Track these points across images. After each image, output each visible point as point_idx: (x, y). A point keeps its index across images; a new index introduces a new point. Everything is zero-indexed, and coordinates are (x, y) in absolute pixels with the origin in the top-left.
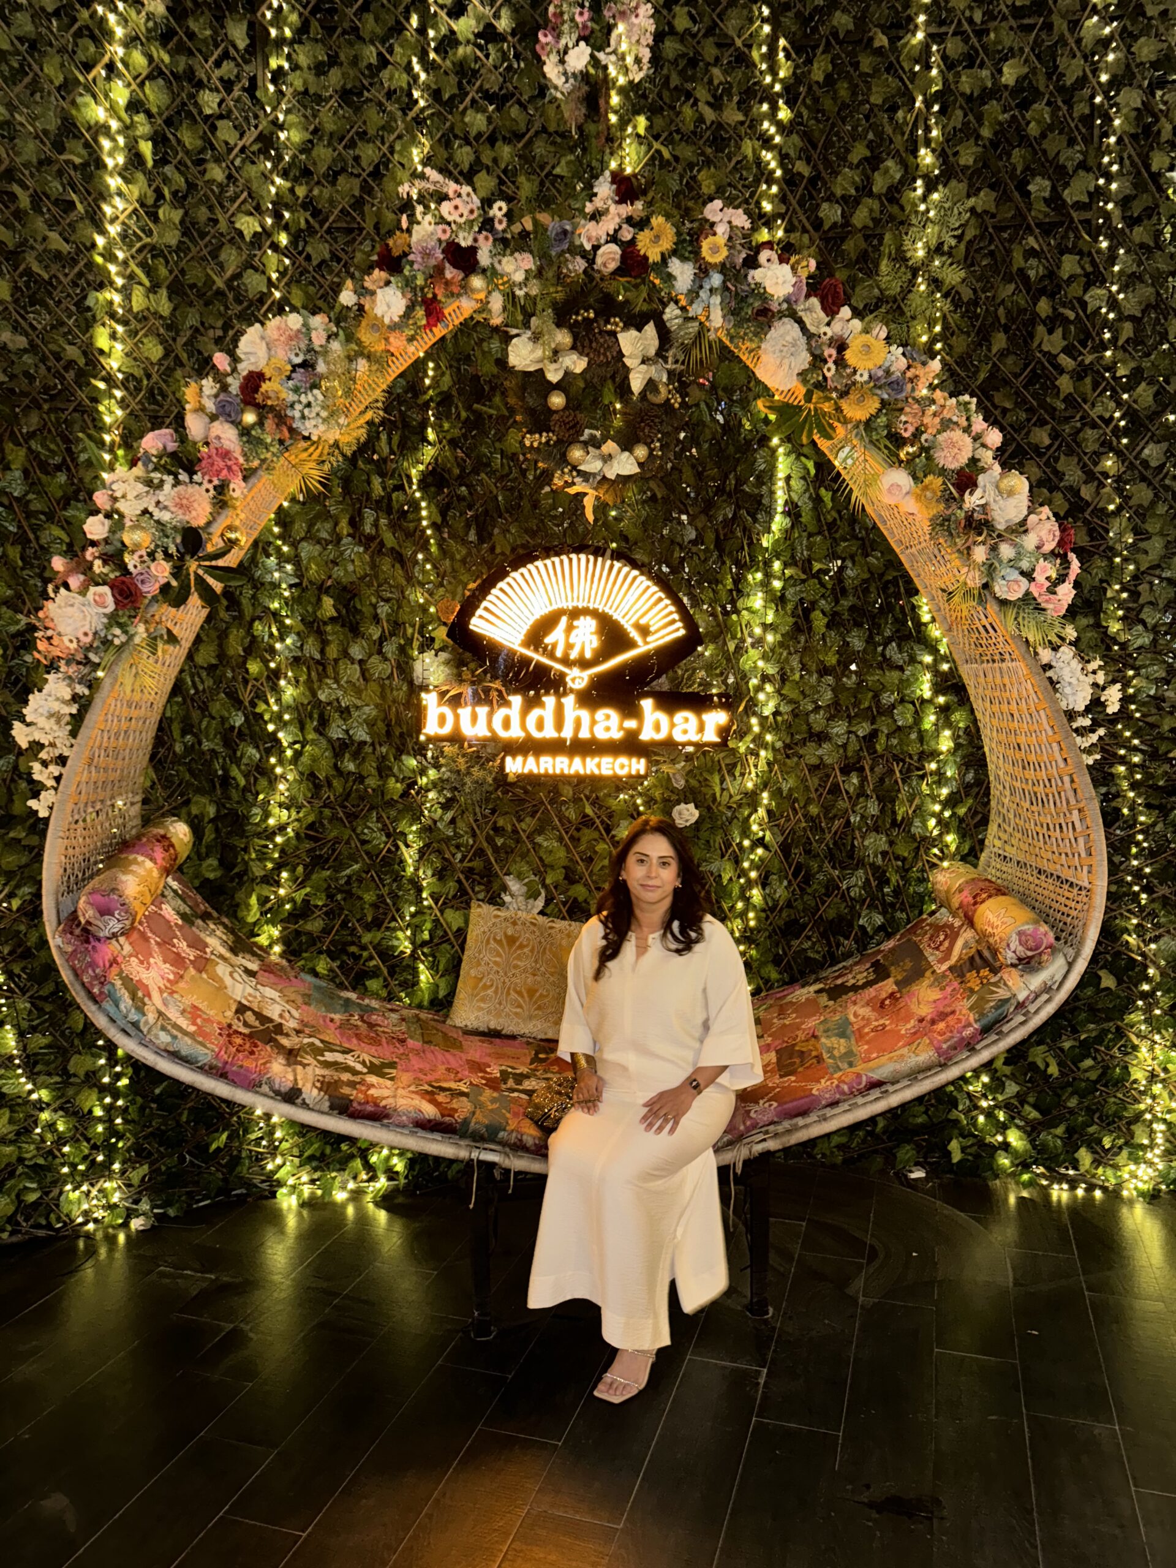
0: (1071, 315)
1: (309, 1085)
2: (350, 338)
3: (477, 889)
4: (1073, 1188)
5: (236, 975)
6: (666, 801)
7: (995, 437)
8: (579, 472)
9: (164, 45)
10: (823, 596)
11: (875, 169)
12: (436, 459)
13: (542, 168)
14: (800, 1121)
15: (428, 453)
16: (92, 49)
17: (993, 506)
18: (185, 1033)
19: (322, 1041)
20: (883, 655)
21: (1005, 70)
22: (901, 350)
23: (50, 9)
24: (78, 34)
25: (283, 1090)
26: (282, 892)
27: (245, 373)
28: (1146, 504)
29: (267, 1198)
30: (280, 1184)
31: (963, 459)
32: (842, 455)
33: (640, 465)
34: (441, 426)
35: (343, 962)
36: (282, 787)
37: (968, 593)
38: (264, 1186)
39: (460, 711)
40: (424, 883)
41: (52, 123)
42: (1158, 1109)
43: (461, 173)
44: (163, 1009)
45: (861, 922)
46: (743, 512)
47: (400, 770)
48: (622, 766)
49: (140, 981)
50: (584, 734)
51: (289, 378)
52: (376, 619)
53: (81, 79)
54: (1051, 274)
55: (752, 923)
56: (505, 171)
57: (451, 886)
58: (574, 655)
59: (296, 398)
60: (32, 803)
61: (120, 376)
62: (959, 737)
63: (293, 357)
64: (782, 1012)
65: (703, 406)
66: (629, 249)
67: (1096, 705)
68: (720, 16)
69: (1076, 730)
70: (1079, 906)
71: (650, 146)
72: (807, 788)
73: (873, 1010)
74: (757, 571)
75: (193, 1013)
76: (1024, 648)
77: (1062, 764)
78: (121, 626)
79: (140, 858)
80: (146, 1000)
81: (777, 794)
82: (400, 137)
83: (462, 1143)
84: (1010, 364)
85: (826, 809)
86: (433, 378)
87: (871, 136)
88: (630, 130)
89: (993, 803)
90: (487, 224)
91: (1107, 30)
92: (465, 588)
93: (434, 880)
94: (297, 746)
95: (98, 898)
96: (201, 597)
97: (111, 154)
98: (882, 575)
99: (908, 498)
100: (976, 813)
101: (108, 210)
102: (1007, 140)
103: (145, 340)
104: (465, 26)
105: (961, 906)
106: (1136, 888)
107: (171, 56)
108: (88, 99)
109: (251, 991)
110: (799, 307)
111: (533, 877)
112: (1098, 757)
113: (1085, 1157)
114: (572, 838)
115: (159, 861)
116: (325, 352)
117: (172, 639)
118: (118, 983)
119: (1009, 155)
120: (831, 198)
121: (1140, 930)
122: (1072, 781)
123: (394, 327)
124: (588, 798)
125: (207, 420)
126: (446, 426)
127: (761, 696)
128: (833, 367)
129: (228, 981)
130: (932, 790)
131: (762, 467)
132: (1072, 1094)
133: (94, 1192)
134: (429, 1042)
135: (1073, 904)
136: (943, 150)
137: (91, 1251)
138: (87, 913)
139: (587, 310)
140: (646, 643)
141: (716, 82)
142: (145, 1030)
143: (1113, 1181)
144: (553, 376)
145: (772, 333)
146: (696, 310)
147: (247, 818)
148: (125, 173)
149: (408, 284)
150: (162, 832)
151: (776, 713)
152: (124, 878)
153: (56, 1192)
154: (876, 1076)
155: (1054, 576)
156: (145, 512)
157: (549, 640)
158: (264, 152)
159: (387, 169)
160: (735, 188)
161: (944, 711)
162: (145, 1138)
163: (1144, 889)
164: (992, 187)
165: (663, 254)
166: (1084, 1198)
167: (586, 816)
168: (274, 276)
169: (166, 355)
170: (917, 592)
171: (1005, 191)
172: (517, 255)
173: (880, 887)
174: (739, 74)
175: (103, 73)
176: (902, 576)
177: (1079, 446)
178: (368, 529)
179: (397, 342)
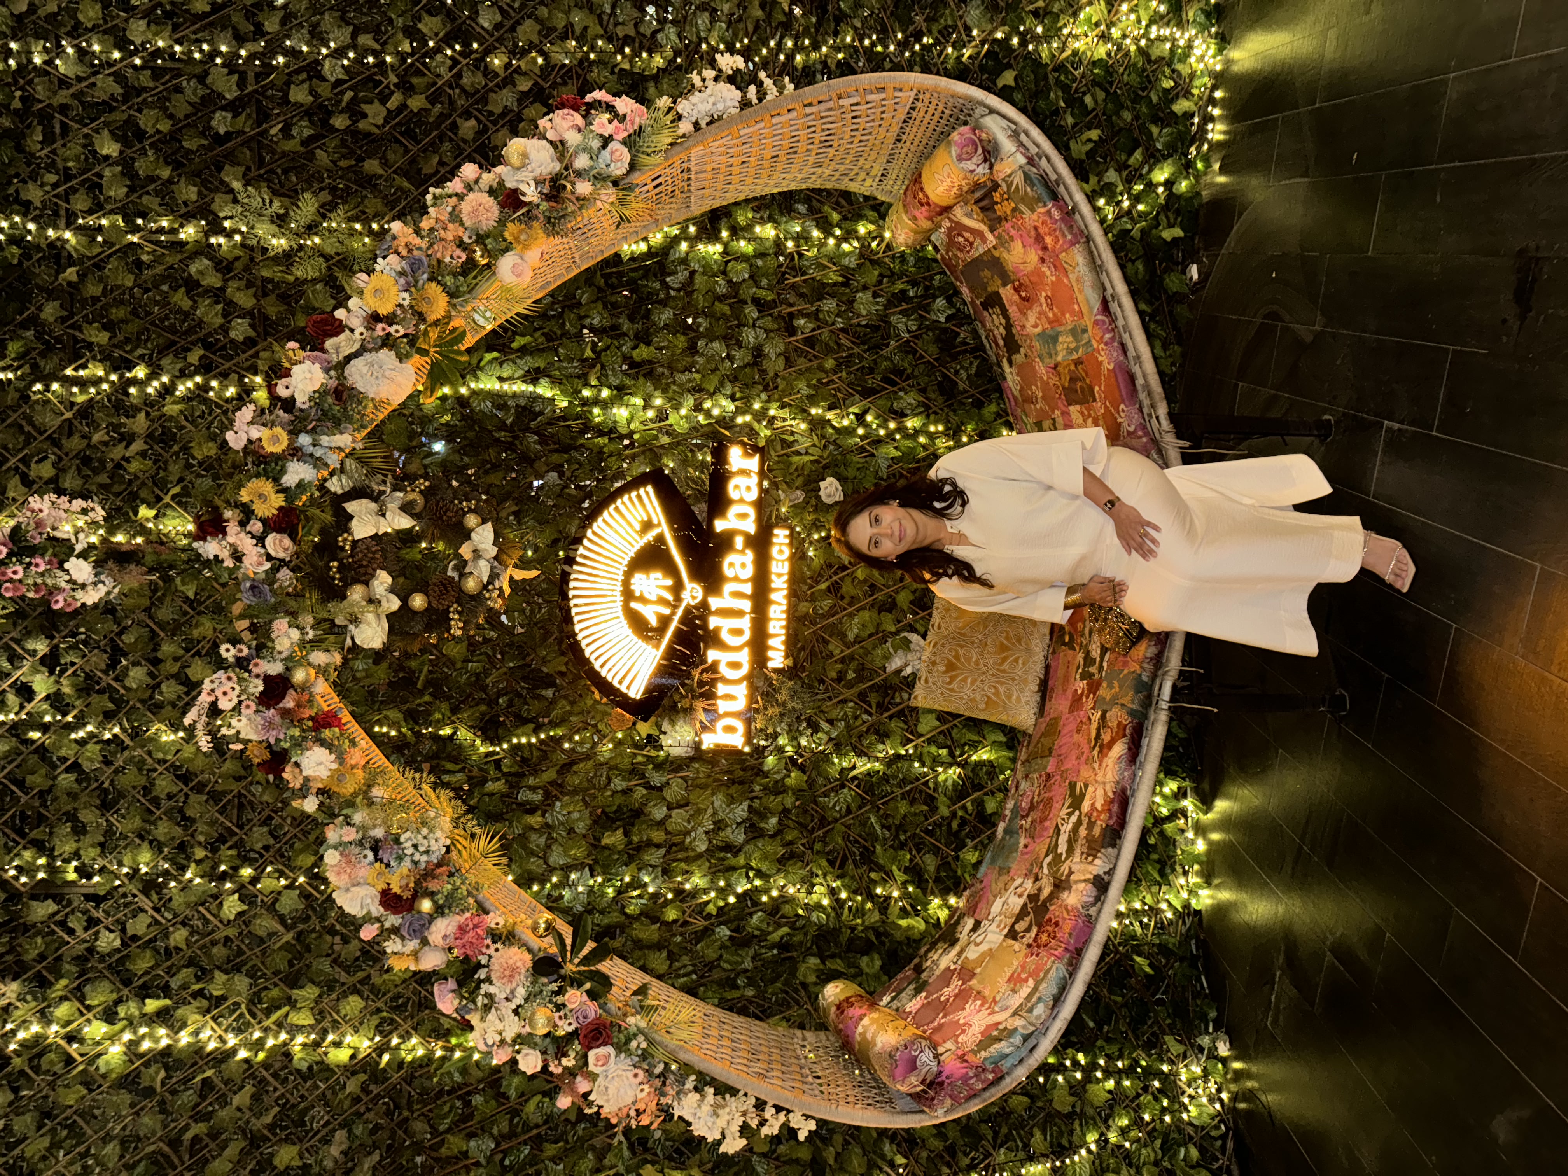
0: (349, 94)
1: (1091, 868)
2: (350, 804)
3: (898, 700)
4: (1212, 119)
5: (978, 940)
6: (816, 509)
7: (469, 170)
8: (490, 582)
9: (51, 984)
10: (619, 348)
11: (198, 284)
12: (471, 727)
13: (185, 613)
14: (1140, 381)
15: (464, 734)
16: (52, 1056)
17: (537, 173)
18: (1035, 989)
19: (1047, 855)
20: (679, 290)
21: (104, 152)
22: (380, 260)
23: (11, 1097)
24: (37, 1069)
25: (1094, 893)
26: (896, 894)
27: (381, 909)
28: (538, 27)
29: (1200, 920)
30: (1187, 906)
31: (490, 202)
32: (481, 321)
33: (484, 522)
34: (438, 721)
35: (967, 836)
36: (791, 890)
37: (622, 202)
38: (1188, 922)
39: (721, 711)
40: (892, 752)
41: (125, 1097)
42: (1136, 33)
43: (187, 694)
44: (1011, 1011)
45: (942, 320)
46: (533, 424)
47: (778, 772)
48: (781, 552)
49: (982, 1033)
50: (748, 589)
51: (388, 865)
52: (627, 792)
53: (81, 1068)
54: (308, 113)
55: (941, 428)
56: (187, 650)
57: (895, 725)
58: (670, 597)
59: (408, 859)
60: (802, 1136)
61: (377, 1039)
62: (762, 218)
63: (367, 861)
64: (1030, 400)
65: (427, 461)
66: (271, 525)
67: (735, 79)
68: (41, 434)
69: (760, 100)
70: (935, 102)
71: (168, 506)
72: (808, 369)
73: (1030, 308)
74: (591, 413)
75: (1015, 981)
76: (677, 148)
77: (794, 114)
78: (628, 1041)
79: (860, 1029)
80: (1001, 1027)
81: (813, 400)
82: (149, 753)
83: (1152, 718)
84: (396, 157)
85: (828, 351)
86: (389, 726)
87: (165, 288)
88: (150, 525)
89: (829, 186)
90: (242, 664)
91: (70, 50)
92: (599, 703)
93: (888, 742)
94: (751, 875)
95: (899, 1071)
96: (600, 961)
97: (157, 1041)
98: (600, 289)
99: (526, 258)
100: (837, 203)
101: (212, 1046)
102: (174, 153)
103: (343, 1013)
104: (42, 685)
105: (930, 219)
106: (917, 47)
107: (62, 977)
108: (101, 1062)
109: (995, 925)
110: (335, 358)
111: (888, 644)
112: (787, 79)
113: (1181, 106)
114: (850, 604)
115: (862, 1011)
116: (364, 828)
117: (642, 991)
118: (983, 1054)
119: (189, 151)
120: (225, 329)
121: (959, 45)
122: (810, 104)
123: (341, 759)
124: (812, 587)
125: (426, 948)
126: (438, 716)
127: (716, 412)
128: (395, 327)
129: (984, 947)
130: (813, 246)
131: (489, 404)
132: (1120, 117)
133: (1190, 1091)
134: (1050, 750)
135: (932, 107)
136: (181, 216)
137: (1249, 1096)
138: (913, 1083)
139: (331, 568)
140: (659, 524)
141: (107, 438)
142: (1032, 1029)
143: (1206, 79)
144: (394, 604)
145: (360, 386)
146: (334, 460)
147: (821, 927)
148: (175, 1028)
149: (299, 744)
150: (834, 1009)
151: (733, 398)
152: (879, 1045)
153: (1190, 1130)
154: (1097, 305)
155: (607, 116)
156: (516, 1012)
157: (654, 622)
158: (160, 887)
159: (181, 767)
160: (212, 423)
161: (735, 231)
162: (1137, 1038)
163: (919, 40)
164: (220, 169)
165: (278, 492)
166: (1222, 108)
167: (829, 589)
168: (283, 882)
169: (359, 993)
170: (617, 255)
171: (225, 157)
172: (273, 636)
173: (908, 300)
174: (98, 415)
175: (75, 1046)
176: (601, 269)
177: (478, 91)
178: (537, 797)
179: (356, 757)
